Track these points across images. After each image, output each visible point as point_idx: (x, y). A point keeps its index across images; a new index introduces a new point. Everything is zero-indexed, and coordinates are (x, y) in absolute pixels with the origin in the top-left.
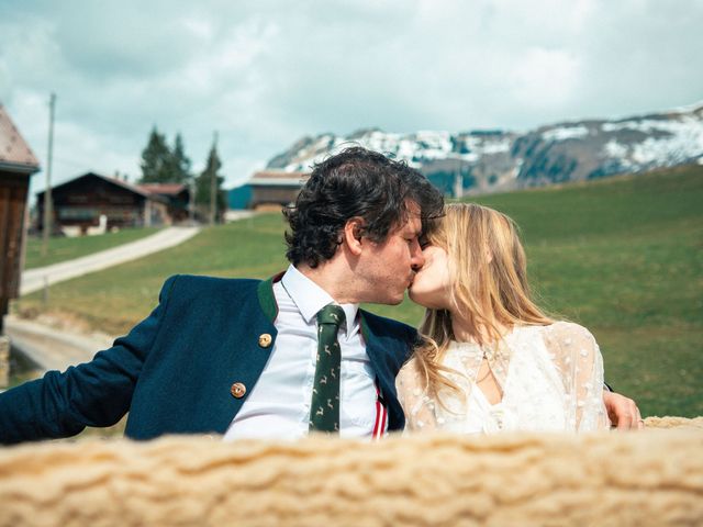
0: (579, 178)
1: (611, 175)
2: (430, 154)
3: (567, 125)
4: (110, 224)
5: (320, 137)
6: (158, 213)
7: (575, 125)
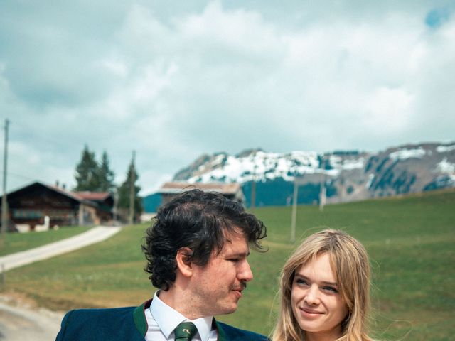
0: (417, 189)
1: (442, 187)
2: (301, 169)
3: (409, 147)
4: (53, 223)
5: (216, 155)
6: (89, 215)
7: (416, 147)
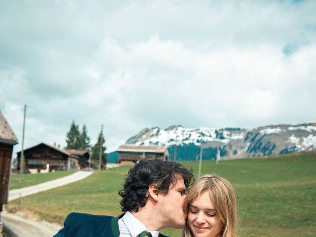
1: (291, 152)
2: (205, 139)
4: (51, 168)
5: (153, 129)
6: (74, 164)
7: (276, 127)
